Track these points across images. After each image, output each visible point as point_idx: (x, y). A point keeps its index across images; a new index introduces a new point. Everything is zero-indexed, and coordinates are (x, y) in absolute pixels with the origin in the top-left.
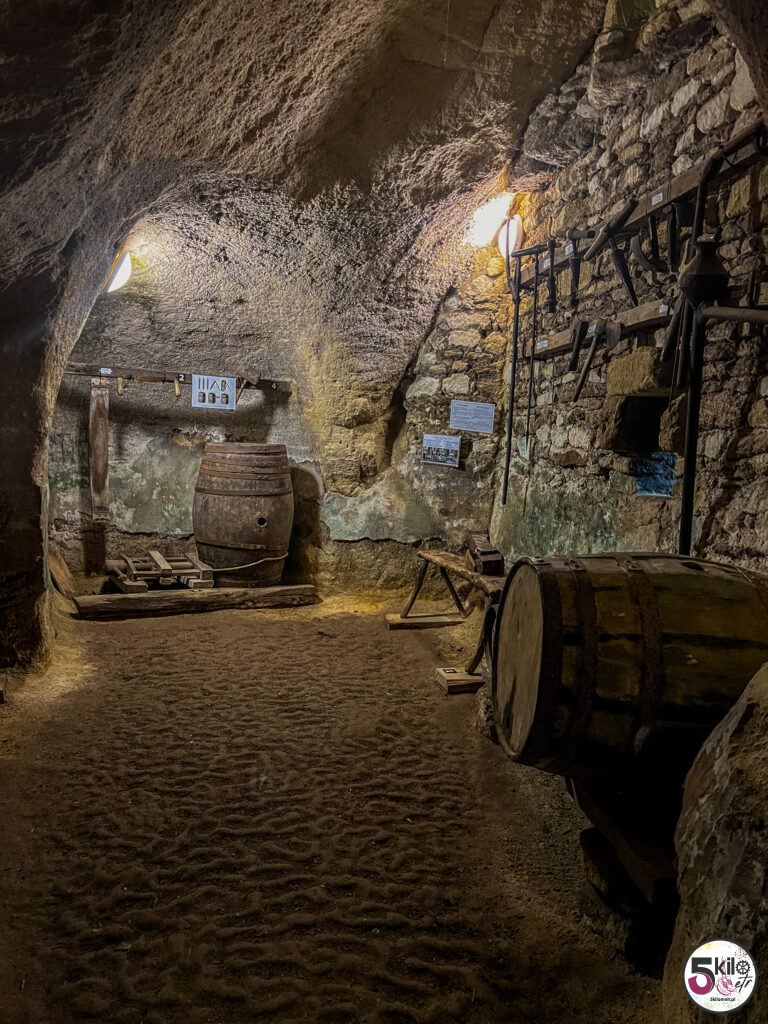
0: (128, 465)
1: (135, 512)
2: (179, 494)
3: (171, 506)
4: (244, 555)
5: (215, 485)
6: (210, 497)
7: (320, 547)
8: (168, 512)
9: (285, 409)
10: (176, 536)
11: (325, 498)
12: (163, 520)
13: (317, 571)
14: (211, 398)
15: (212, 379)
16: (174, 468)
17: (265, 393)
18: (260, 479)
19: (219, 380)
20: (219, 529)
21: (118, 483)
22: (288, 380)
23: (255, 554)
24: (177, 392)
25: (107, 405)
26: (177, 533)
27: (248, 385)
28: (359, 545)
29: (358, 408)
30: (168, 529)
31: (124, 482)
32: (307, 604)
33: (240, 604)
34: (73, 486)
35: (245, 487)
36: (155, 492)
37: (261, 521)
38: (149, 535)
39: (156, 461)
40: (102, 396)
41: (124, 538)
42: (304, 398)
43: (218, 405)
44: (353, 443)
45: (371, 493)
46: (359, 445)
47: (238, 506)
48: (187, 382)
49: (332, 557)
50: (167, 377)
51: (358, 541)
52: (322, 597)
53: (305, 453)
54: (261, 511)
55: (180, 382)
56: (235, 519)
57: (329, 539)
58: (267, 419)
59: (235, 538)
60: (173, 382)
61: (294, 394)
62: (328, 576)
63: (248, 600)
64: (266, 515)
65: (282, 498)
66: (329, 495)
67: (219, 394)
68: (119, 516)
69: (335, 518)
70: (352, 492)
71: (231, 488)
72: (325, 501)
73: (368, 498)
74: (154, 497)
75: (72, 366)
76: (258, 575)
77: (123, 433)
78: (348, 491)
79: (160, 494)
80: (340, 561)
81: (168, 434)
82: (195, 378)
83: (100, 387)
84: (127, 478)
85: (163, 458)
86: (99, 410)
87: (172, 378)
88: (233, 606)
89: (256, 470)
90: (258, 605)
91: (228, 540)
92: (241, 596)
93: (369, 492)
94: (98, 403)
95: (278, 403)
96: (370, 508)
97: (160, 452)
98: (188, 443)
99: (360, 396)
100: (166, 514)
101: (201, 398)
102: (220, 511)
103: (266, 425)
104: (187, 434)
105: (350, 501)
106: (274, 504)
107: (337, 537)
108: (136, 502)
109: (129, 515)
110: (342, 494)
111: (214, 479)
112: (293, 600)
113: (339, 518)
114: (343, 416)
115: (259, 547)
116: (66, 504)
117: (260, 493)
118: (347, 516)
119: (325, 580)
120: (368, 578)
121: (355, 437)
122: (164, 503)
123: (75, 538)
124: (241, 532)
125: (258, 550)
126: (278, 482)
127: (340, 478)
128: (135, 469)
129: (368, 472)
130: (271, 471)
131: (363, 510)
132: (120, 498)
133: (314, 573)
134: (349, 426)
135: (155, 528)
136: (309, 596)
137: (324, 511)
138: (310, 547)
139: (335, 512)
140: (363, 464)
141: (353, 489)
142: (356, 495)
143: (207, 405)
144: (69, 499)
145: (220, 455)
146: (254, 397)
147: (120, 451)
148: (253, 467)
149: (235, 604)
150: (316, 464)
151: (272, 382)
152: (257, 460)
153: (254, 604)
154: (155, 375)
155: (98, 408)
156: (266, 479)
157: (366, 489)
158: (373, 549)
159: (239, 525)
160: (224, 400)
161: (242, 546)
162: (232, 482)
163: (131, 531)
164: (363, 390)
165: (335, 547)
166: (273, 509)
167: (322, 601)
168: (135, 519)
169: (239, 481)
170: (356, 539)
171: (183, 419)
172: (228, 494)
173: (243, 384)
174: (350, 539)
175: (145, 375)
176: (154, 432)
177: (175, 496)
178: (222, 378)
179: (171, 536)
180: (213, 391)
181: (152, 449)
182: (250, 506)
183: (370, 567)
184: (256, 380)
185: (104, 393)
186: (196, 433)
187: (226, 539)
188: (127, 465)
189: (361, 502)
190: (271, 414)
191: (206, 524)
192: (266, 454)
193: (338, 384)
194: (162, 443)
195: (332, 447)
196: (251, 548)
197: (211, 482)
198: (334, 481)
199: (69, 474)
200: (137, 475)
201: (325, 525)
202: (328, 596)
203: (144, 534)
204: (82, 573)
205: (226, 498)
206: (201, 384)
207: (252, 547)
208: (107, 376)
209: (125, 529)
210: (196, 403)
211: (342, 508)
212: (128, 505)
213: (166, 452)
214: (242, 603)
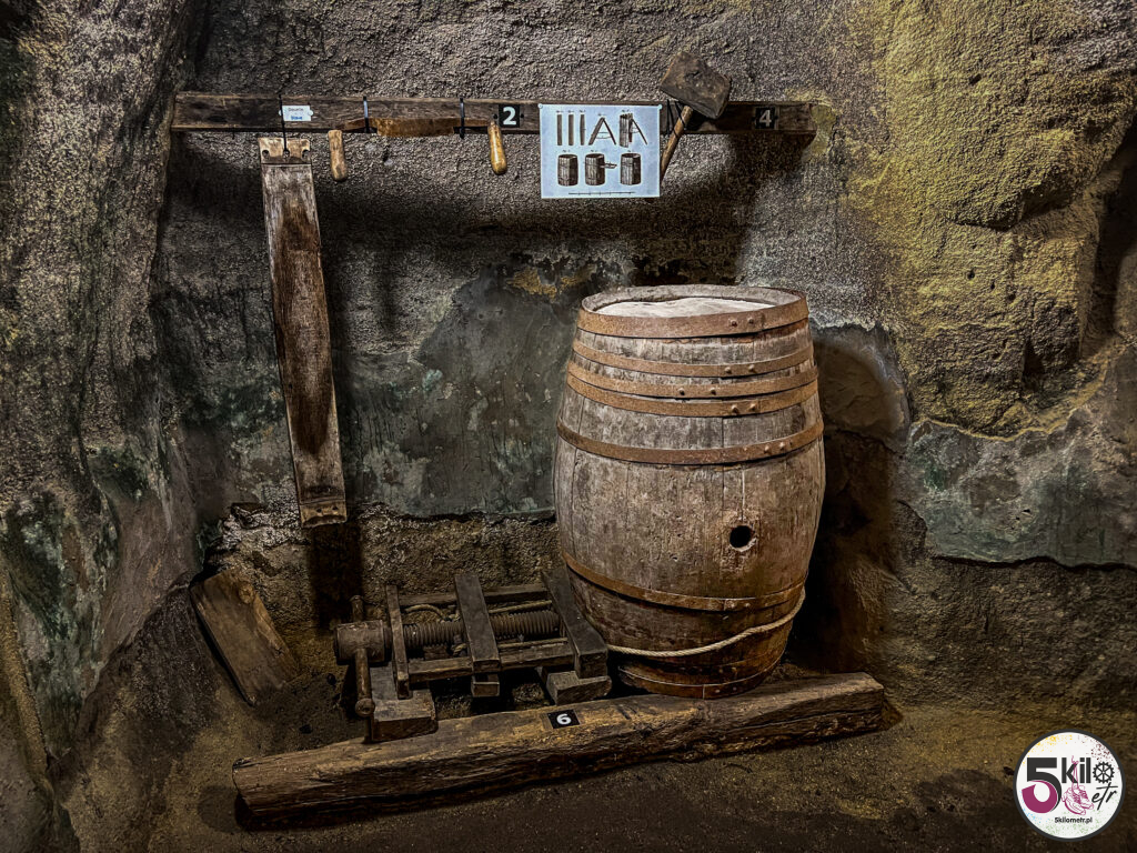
0: (411, 351)
1: (428, 468)
2: (530, 415)
3: (511, 443)
4: (690, 624)
5: (606, 431)
6: (595, 463)
7: (891, 570)
8: (506, 459)
9: (788, 180)
10: (525, 516)
11: (916, 435)
12: (495, 480)
13: (883, 631)
14: (593, 171)
15: (592, 113)
16: (516, 350)
17: (737, 145)
18: (737, 414)
19: (613, 114)
20: (618, 552)
21: (388, 400)
22: (804, 96)
23: (720, 623)
24: (498, 159)
25: (311, 212)
26: (525, 509)
27: (695, 123)
28: (1016, 574)
29: (1043, 166)
30: (507, 502)
31: (400, 395)
32: (860, 732)
33: (680, 749)
34: (271, 419)
35: (692, 439)
36: (474, 414)
37: (740, 535)
38: (463, 518)
39: (474, 336)
40: (295, 187)
41: (405, 531)
42: (854, 147)
43: (614, 188)
44: (1012, 276)
45: (1062, 425)
46: (1029, 278)
47: (673, 495)
48: (526, 127)
49: (928, 602)
50: (470, 116)
51: (1016, 564)
52: (899, 706)
53: (848, 303)
54: (737, 503)
55: (505, 131)
56: (663, 532)
57: (920, 551)
58: (738, 212)
59: (663, 580)
60: (482, 130)
61: (822, 136)
62: (916, 650)
63: (703, 740)
64: (753, 516)
65: (799, 460)
66: (926, 427)
67: (613, 154)
68: (390, 480)
69: (943, 495)
70: (996, 419)
71: (649, 444)
72: (912, 444)
73: (1055, 441)
74: (473, 425)
75: (200, 106)
76: (727, 670)
77: (394, 275)
78: (987, 418)
79: (486, 416)
80: (953, 615)
81: (500, 268)
82: (549, 113)
83: (287, 161)
84: (407, 385)
85: (490, 329)
86: (293, 230)
87: (484, 117)
88: (662, 756)
89: (725, 387)
90: (728, 748)
91: (645, 584)
92: (684, 730)
93: (1053, 421)
94: (286, 210)
95: (770, 169)
96: (1059, 468)
97: (486, 313)
98: (549, 287)
99: (1051, 124)
100: (501, 465)
101: (565, 172)
102: (620, 507)
103: (733, 226)
104: (546, 264)
105: (991, 448)
106: (775, 484)
107: (947, 550)
108: (432, 444)
109: (413, 477)
110: (966, 425)
111: (601, 412)
112: (824, 726)
113: (956, 495)
114: (989, 191)
115: (732, 603)
116: (257, 465)
117: (738, 456)
118: (981, 492)
119: (909, 660)
120: (1043, 670)
121: (1017, 254)
122: (496, 438)
123: (290, 541)
124: (680, 567)
125: (730, 611)
126: (788, 415)
127: (963, 380)
128: (427, 360)
129: (1050, 358)
130: (766, 384)
131: (1032, 475)
132: (391, 436)
133: (872, 638)
134: (999, 225)
135: (476, 501)
136: (864, 713)
137: (909, 472)
138: (862, 562)
139: (942, 479)
140: (1037, 335)
141: (1002, 410)
142: (1011, 428)
143: (583, 190)
144: (265, 452)
145: (618, 343)
146: (709, 155)
147: (390, 318)
148: (715, 380)
149: (669, 752)
150: (883, 337)
151: (761, 108)
152: (728, 356)
153: (719, 744)
154: (435, 115)
155: (287, 223)
156: (755, 413)
157: (1042, 408)
158: (1062, 588)
159: (673, 547)
160: (629, 171)
161: (684, 600)
162: (652, 427)
163: (419, 514)
164: (1064, 102)
165: (941, 576)
166: (773, 497)
167: (900, 718)
168: (428, 484)
169: (673, 421)
170: (1009, 557)
171: (534, 227)
172: (645, 459)
173: (682, 121)
174: (990, 555)
175: (408, 115)
176: (467, 265)
177: (521, 418)
178: (620, 110)
179: (513, 517)
180: (597, 148)
181: (467, 309)
182: (707, 496)
183: (1051, 640)
184: (719, 105)
185: (300, 177)
186: (564, 261)
187: (640, 582)
188: (409, 350)
189: (1028, 451)
190: (750, 200)
191: (585, 532)
192: (754, 336)
193: (985, 90)
194: (487, 293)
195: (945, 290)
196: (710, 607)
197: (595, 422)
198: (944, 388)
199: (259, 390)
200: (432, 375)
201: (910, 510)
202: (914, 701)
203: (452, 517)
204: (310, 624)
205: (636, 471)
206: (564, 132)
207: (711, 604)
208: (301, 129)
209: (404, 510)
210: (553, 189)
211: (964, 467)
212: (409, 451)
213: (496, 312)
214: (690, 746)
